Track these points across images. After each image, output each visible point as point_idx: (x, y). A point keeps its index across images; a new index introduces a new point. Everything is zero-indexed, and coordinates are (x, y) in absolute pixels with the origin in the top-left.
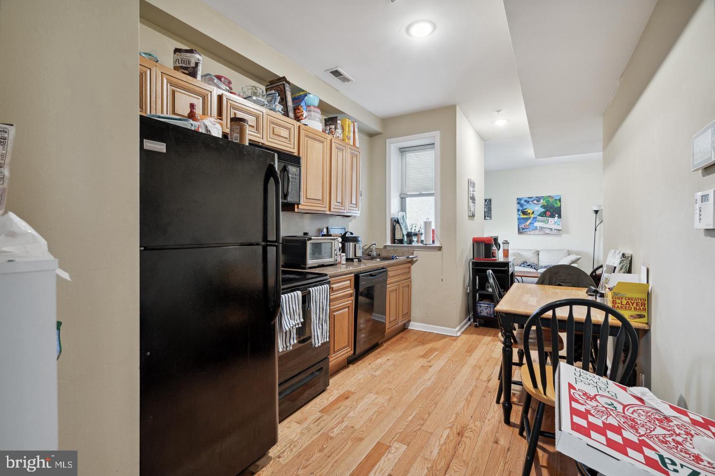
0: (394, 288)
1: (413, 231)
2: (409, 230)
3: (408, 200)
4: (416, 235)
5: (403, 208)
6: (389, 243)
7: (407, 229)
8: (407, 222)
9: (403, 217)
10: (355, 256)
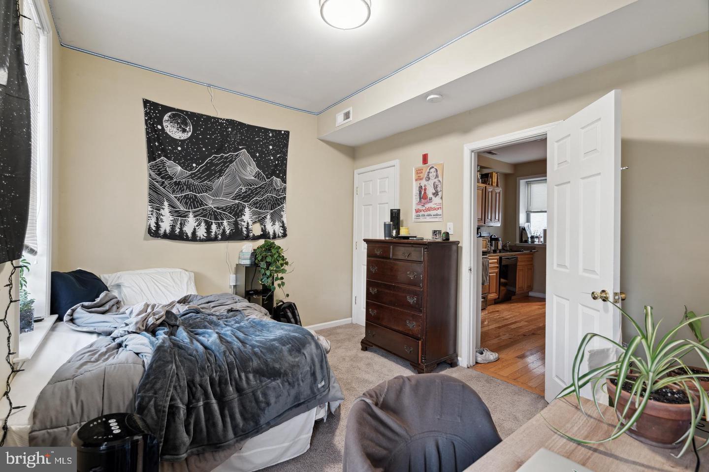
0: (521, 268)
1: (535, 235)
2: (533, 235)
3: (532, 215)
4: (537, 237)
5: (528, 220)
6: (518, 242)
7: (531, 233)
8: (531, 229)
9: (528, 226)
10: (498, 248)
